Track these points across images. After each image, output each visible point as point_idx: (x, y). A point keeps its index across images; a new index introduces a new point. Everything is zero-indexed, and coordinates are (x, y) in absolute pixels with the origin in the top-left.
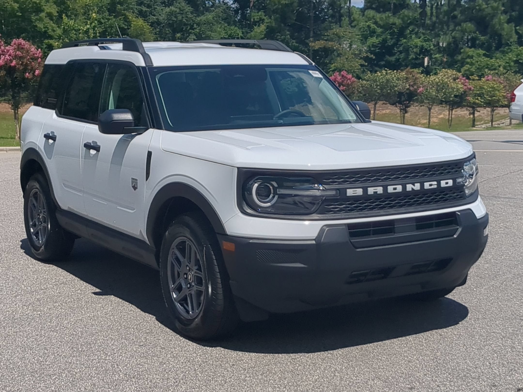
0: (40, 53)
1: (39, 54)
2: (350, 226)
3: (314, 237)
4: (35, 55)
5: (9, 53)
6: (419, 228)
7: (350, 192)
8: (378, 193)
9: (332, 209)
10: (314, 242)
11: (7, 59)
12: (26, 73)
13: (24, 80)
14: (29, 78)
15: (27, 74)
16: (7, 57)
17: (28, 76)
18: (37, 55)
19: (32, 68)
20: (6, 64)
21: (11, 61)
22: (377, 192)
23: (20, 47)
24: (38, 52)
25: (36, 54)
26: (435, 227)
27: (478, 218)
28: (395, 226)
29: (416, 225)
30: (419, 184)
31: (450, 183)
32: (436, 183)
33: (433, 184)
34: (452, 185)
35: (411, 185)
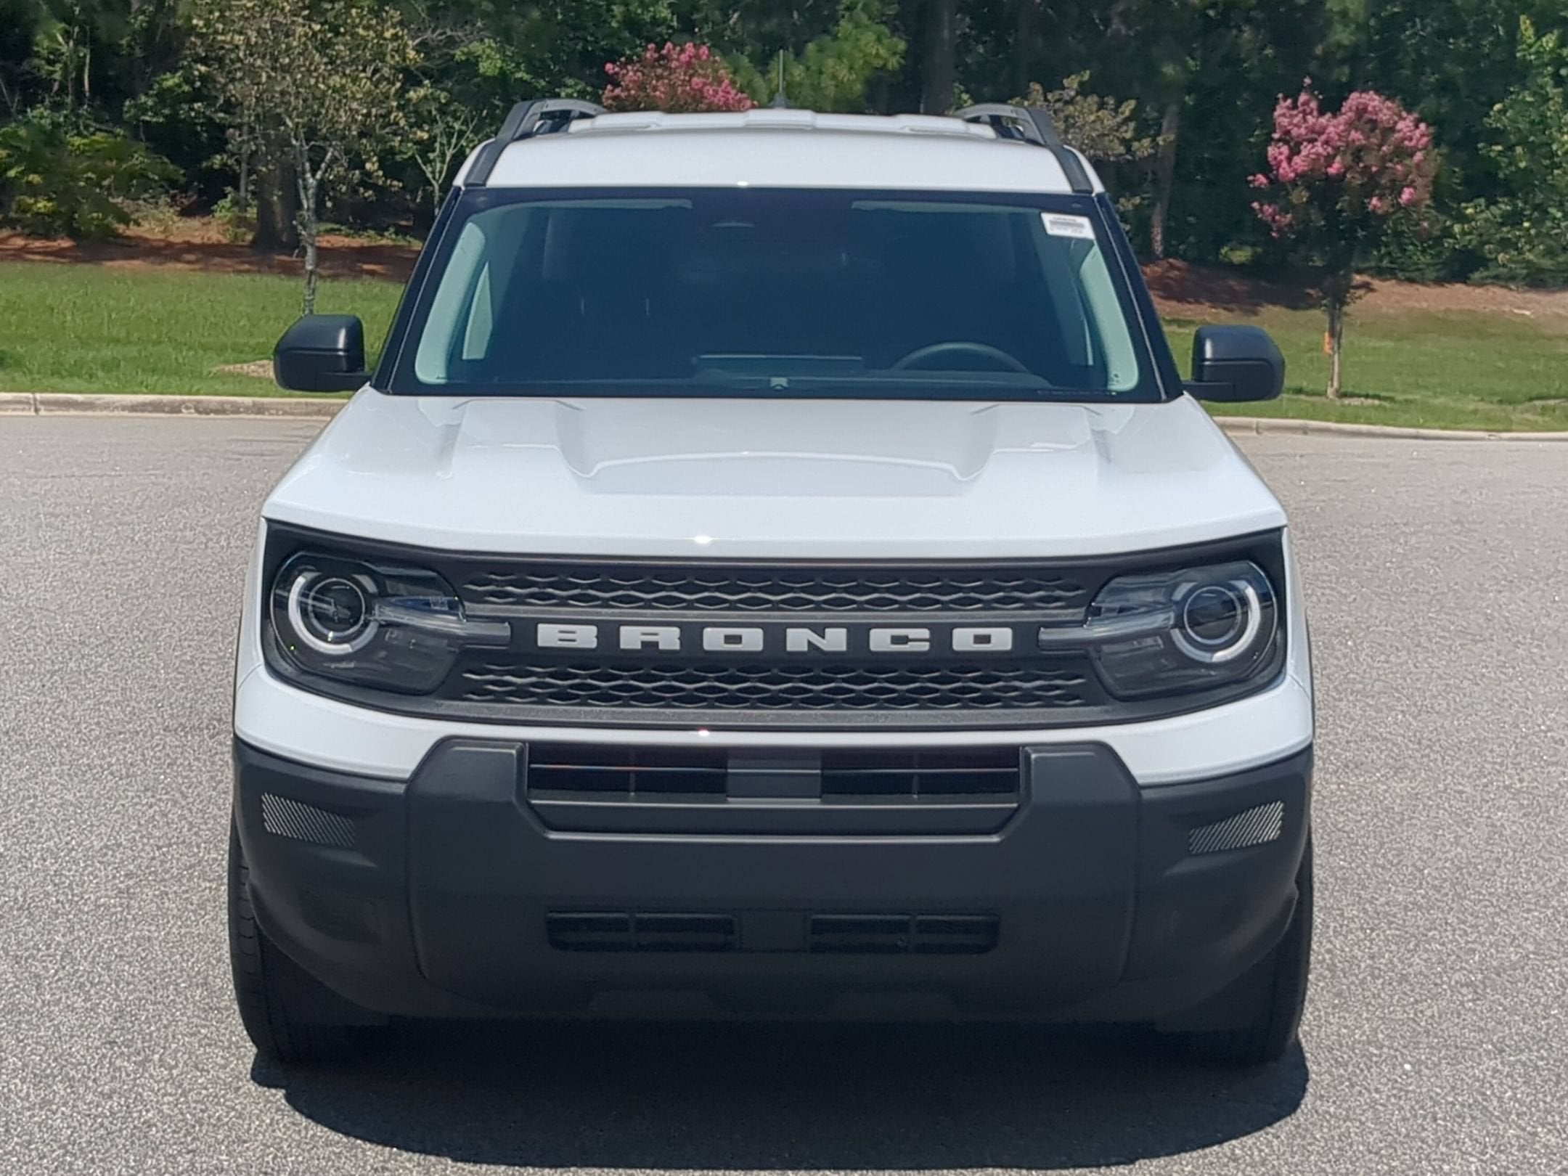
0: (1423, 135)
1: (1418, 140)
2: (538, 750)
3: (403, 771)
4: (1406, 143)
5: (1323, 137)
6: (831, 787)
7: (548, 635)
8: (661, 647)
9: (490, 687)
10: (400, 789)
11: (1318, 155)
12: (1371, 197)
13: (1367, 219)
14: (1380, 212)
15: (1375, 201)
16: (1319, 148)
17: (1375, 206)
18: (1413, 143)
19: (1393, 181)
20: (1312, 170)
21: (1329, 160)
22: (656, 644)
23: (1363, 118)
24: (1417, 133)
25: (1411, 139)
26: (919, 793)
27: (1140, 781)
28: (729, 771)
29: (824, 777)
30: (843, 631)
31: (1002, 639)
32: (925, 633)
33: (910, 637)
34: (1008, 646)
35: (807, 631)
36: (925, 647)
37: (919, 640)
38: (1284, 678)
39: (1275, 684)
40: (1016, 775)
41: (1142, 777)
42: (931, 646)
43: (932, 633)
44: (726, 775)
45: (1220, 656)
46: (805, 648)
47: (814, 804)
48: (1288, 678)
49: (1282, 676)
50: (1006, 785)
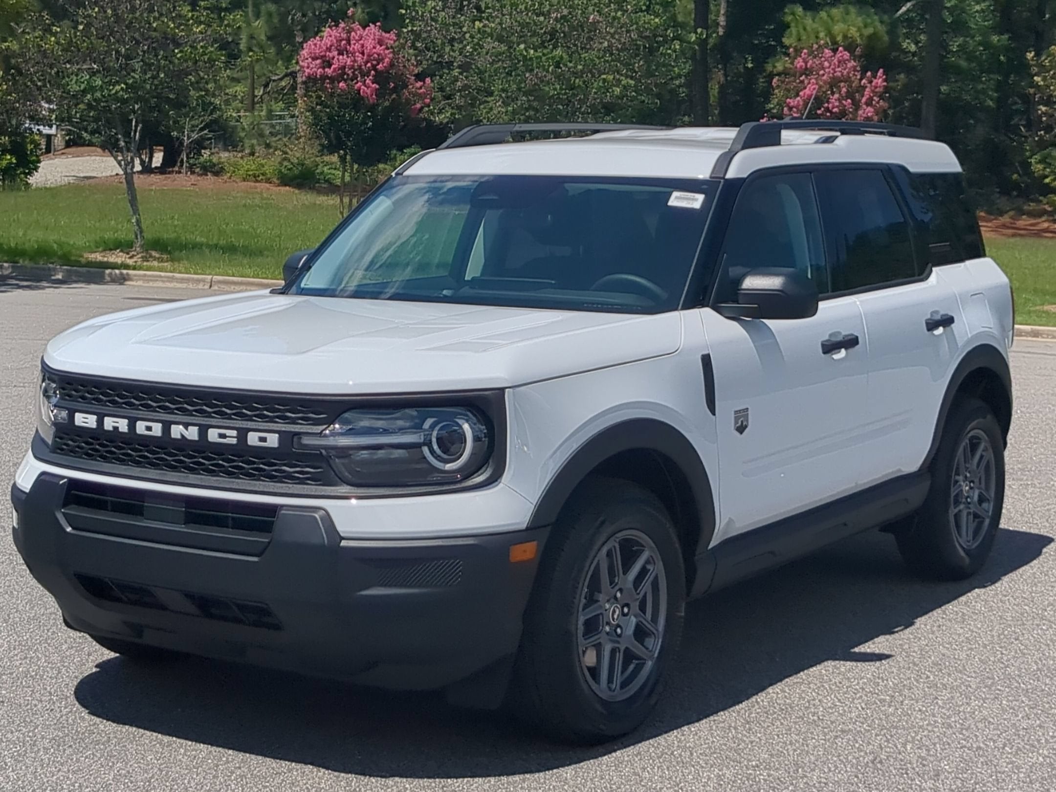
6: (190, 519)
26: (232, 528)
27: (342, 535)
28: (146, 504)
29: (186, 512)
30: (196, 428)
31: (273, 441)
32: (234, 433)
33: (227, 435)
34: (276, 445)
35: (181, 427)
36: (234, 441)
37: (232, 437)
38: (497, 485)
39: (488, 487)
40: (273, 522)
41: (344, 532)
42: (238, 440)
43: (238, 433)
44: (143, 506)
45: (449, 467)
46: (179, 437)
47: (182, 528)
48: (501, 485)
49: (497, 483)
50: (266, 527)
